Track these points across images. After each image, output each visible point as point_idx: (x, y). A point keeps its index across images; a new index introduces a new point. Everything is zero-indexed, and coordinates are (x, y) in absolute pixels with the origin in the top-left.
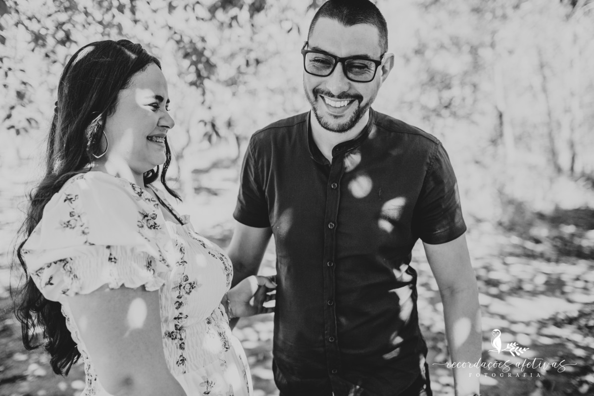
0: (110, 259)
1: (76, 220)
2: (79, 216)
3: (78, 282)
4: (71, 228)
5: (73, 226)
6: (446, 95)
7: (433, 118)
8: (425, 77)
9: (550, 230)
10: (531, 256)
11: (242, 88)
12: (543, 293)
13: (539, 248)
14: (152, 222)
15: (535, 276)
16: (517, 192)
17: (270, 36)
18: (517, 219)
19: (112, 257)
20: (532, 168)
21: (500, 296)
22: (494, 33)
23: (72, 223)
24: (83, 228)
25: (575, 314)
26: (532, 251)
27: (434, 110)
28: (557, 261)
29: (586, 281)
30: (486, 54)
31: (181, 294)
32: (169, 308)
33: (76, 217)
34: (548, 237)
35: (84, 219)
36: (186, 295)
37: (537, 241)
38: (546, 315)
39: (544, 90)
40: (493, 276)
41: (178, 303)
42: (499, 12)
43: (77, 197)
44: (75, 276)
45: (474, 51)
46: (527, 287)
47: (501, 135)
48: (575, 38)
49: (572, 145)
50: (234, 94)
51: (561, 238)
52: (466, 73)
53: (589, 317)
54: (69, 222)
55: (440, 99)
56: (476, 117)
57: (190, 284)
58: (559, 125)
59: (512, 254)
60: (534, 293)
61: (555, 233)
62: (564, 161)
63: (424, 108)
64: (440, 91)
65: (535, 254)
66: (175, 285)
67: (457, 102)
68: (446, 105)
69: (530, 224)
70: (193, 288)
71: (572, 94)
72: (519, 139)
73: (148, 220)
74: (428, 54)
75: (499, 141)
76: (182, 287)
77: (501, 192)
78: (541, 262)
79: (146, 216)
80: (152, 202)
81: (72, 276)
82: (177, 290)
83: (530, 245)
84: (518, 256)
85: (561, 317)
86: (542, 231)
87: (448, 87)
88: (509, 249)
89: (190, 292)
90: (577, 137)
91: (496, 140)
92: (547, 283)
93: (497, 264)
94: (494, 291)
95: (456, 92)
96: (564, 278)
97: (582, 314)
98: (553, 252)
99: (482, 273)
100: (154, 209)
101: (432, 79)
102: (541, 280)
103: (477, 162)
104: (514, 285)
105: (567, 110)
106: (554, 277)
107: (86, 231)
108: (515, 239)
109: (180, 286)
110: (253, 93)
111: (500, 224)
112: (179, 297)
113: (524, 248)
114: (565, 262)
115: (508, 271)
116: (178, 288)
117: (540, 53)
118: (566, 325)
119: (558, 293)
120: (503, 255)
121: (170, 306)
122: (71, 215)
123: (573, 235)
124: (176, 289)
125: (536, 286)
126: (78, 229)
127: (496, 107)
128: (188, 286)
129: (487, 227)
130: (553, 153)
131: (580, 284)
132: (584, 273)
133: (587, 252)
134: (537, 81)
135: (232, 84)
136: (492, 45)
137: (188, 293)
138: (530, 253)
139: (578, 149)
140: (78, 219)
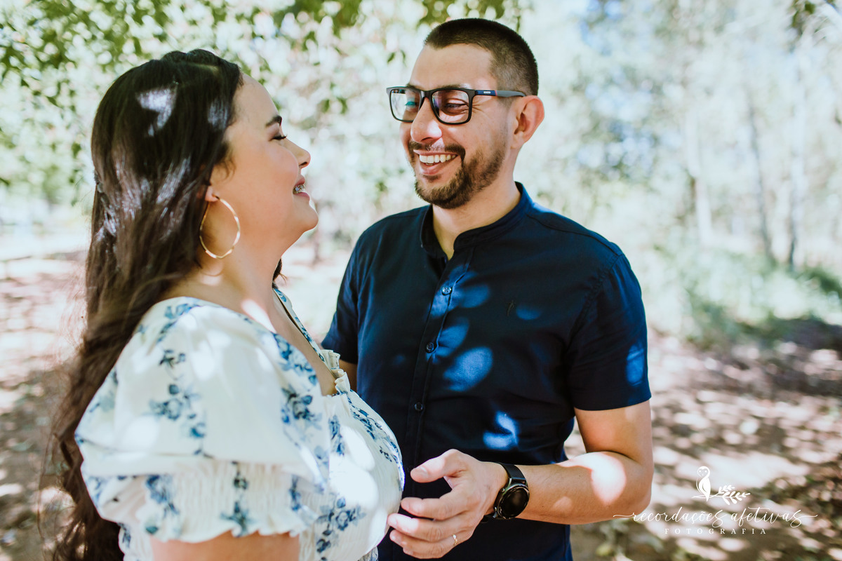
0: (236, 482)
1: (181, 404)
2: (186, 397)
3: (176, 517)
4: (170, 417)
5: (174, 413)
6: (616, 150)
7: (596, 181)
8: (585, 124)
9: (761, 350)
10: (735, 389)
11: (324, 133)
12: (755, 448)
13: (746, 377)
14: (301, 408)
15: (741, 421)
16: (714, 292)
17: (368, 62)
18: (715, 333)
19: (241, 477)
20: (736, 258)
21: (692, 452)
22: (686, 64)
23: (173, 406)
24: (193, 423)
25: (801, 482)
26: (736, 381)
27: (597, 172)
28: (773, 398)
29: (816, 431)
30: (674, 93)
31: (330, 528)
32: (306, 549)
33: (180, 396)
34: (758, 360)
35: (197, 407)
36: (338, 531)
37: (743, 366)
38: (758, 482)
39: (754, 147)
40: (682, 419)
41: (321, 543)
42: (694, 36)
43: (182, 358)
44: (172, 506)
45: (657, 90)
46: (732, 438)
47: (692, 209)
48: (800, 76)
49: (791, 227)
50: (312, 141)
51: (776, 362)
52: (645, 121)
53: (821, 487)
54: (166, 404)
55: (607, 155)
56: (657, 182)
57: (348, 512)
58: (774, 197)
59: (706, 386)
60: (741, 448)
61: (768, 355)
62: (780, 247)
63: (583, 167)
64: (606, 143)
65: (741, 386)
66: (323, 511)
67: (629, 161)
68: (615, 164)
69: (733, 341)
70: (351, 520)
71: (793, 155)
72: (716, 215)
73: (295, 403)
74: (592, 90)
75: (689, 218)
76: (333, 517)
77: (691, 294)
78: (750, 399)
79: (294, 395)
80: (305, 372)
81: (164, 504)
82: (325, 520)
83: (732, 372)
84: (715, 388)
85: (781, 485)
86: (750, 351)
87: (619, 139)
88: (703, 378)
89: (346, 525)
90: (799, 214)
91: (685, 215)
92: (758, 432)
93: (687, 401)
94: (683, 443)
95: (630, 145)
96: (785, 424)
97: (812, 483)
98: (766, 384)
99: (665, 415)
100: (308, 384)
101: (596, 127)
102: (750, 427)
103: (657, 248)
104: (712, 435)
105: (786, 177)
106: (769, 423)
107: (200, 430)
108: (711, 364)
109: (332, 514)
110: (340, 139)
111: (691, 340)
112: (326, 533)
113: (725, 377)
114: (785, 401)
115: (703, 413)
116: (327, 519)
117: (750, 95)
118: (788, 499)
119: (775, 448)
120: (694, 387)
121: (309, 547)
122: (172, 390)
123: (792, 357)
124: (323, 519)
125: (745, 437)
126: (183, 424)
127: (686, 170)
128: (344, 516)
129: (672, 344)
130: (765, 236)
131: (807, 435)
132: (812, 418)
133: (813, 383)
134: (744, 135)
135: (311, 127)
136: (684, 83)
137: (342, 528)
138: (732, 384)
139: (800, 231)
140: (184, 401)
